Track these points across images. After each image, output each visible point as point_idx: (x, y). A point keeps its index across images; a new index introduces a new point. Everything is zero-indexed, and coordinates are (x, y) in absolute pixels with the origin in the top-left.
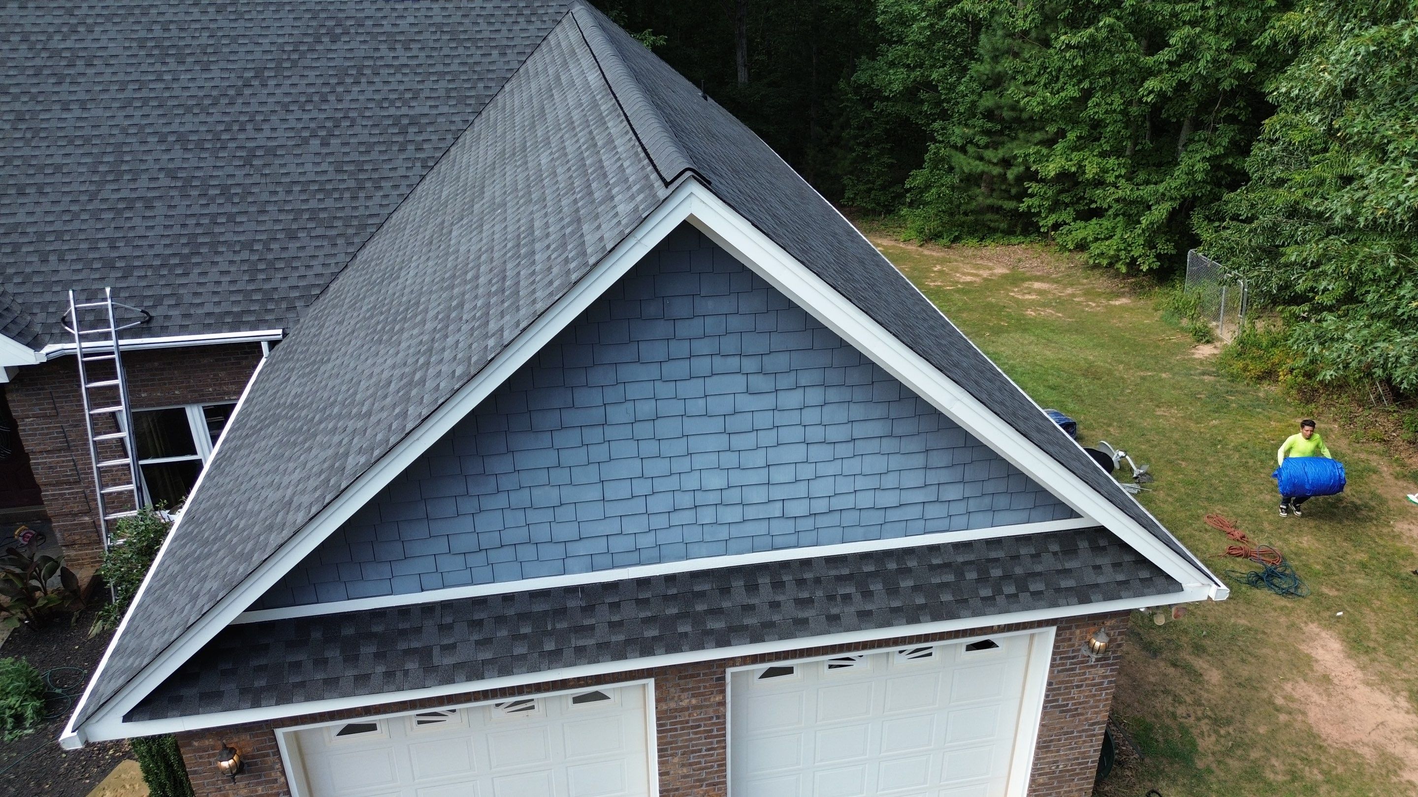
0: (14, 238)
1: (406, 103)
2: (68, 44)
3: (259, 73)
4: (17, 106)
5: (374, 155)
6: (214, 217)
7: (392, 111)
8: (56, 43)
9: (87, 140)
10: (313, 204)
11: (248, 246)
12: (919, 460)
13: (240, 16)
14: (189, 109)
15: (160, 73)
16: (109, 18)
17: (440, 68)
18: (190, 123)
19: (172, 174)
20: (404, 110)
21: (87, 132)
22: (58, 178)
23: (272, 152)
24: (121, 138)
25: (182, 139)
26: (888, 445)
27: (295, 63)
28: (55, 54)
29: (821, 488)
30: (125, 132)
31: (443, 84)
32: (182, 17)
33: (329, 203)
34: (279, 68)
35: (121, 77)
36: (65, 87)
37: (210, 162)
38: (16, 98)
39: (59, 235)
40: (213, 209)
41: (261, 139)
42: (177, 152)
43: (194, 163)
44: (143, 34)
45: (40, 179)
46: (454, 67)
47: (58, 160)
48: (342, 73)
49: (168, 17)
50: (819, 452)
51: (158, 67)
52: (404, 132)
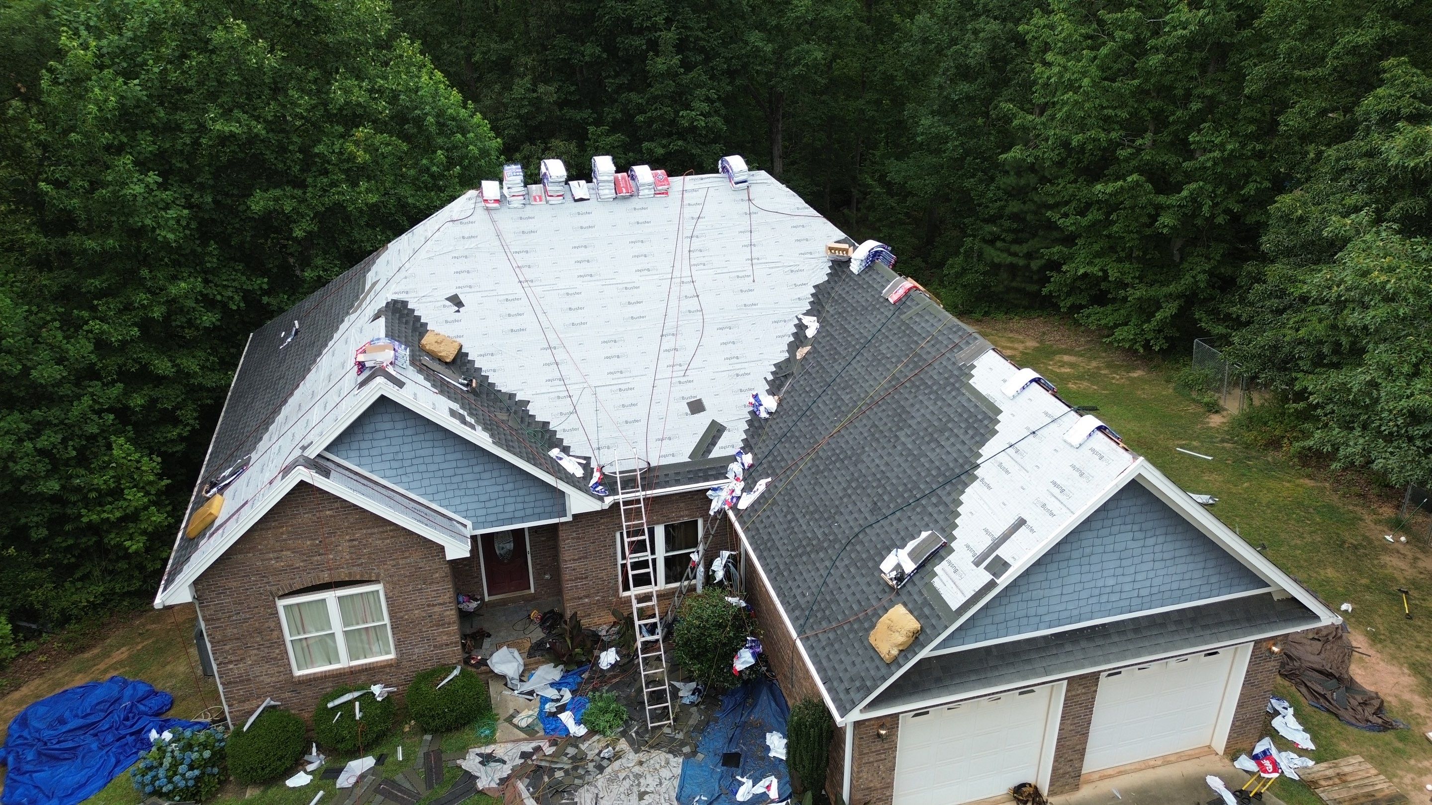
12: (1201, 565)
26: (1190, 559)
29: (1157, 581)
50: (1158, 565)
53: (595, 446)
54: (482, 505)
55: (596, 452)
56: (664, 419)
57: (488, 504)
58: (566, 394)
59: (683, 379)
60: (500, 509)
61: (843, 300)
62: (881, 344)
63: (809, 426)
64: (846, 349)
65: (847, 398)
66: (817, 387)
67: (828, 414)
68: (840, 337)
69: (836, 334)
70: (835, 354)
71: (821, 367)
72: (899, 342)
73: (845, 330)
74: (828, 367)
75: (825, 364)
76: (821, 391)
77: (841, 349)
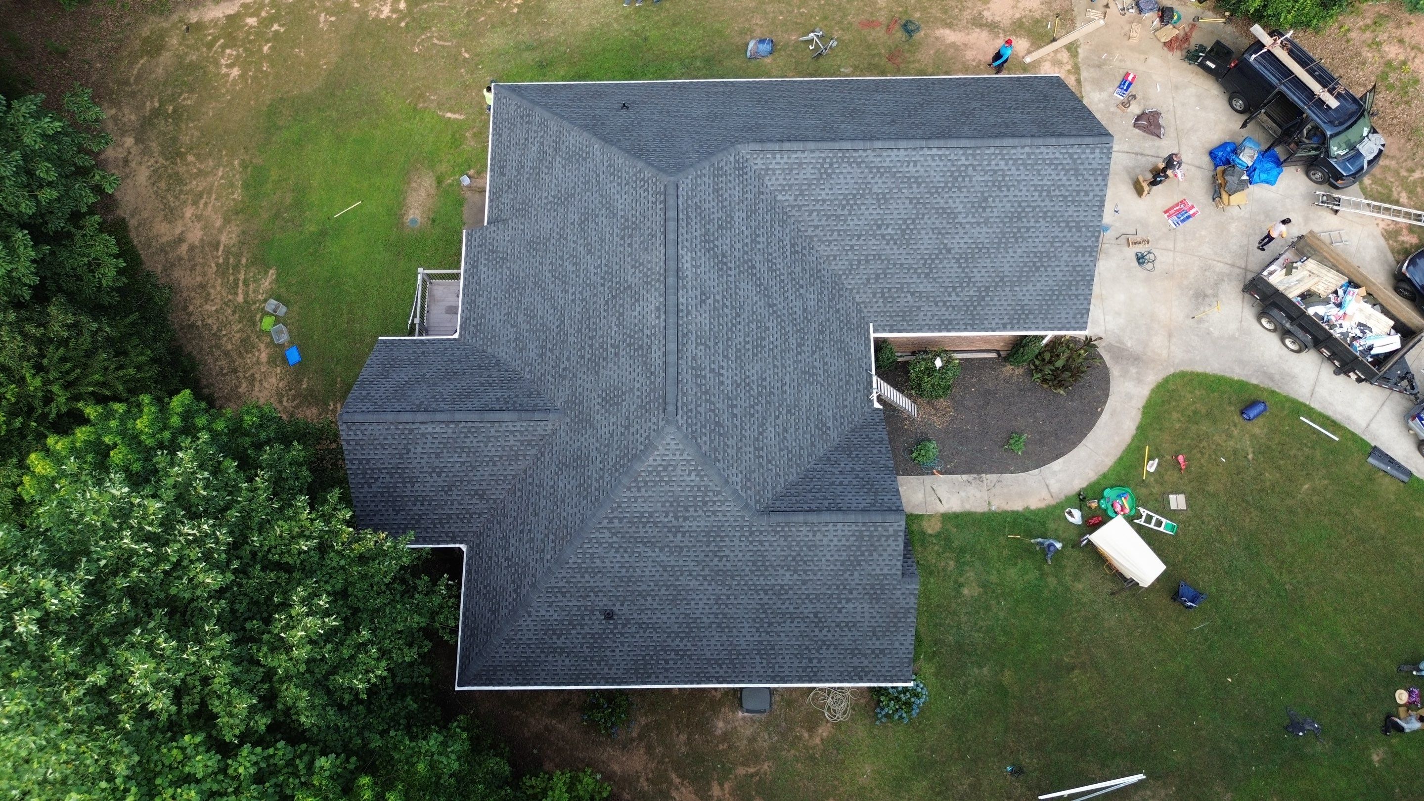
0: (838, 417)
1: (784, 246)
2: (755, 387)
3: (770, 306)
4: (784, 412)
5: (807, 268)
6: (831, 340)
7: (788, 253)
8: (755, 392)
9: (799, 385)
10: (826, 299)
11: (841, 329)
13: (741, 307)
14: (786, 340)
15: (770, 350)
16: (742, 368)
17: (768, 224)
18: (792, 341)
19: (814, 352)
20: (788, 247)
21: (795, 384)
22: (815, 398)
23: (805, 310)
24: (799, 371)
25: (799, 345)
27: (765, 289)
28: (760, 394)
30: (795, 369)
31: (776, 226)
32: (742, 334)
33: (826, 292)
34: (769, 297)
35: (771, 366)
36: (775, 391)
37: (809, 335)
38: (780, 413)
39: (837, 400)
40: (827, 339)
41: (800, 313)
42: (804, 348)
43: (809, 342)
44: (750, 353)
45: (815, 405)
46: (768, 218)
47: (807, 397)
48: (770, 268)
49: (742, 339)
51: (766, 349)
52: (797, 252)
61: (791, 186)
62: (870, 190)
63: (883, 261)
64: (843, 210)
65: (890, 231)
66: (854, 242)
67: (888, 247)
68: (825, 207)
69: (818, 207)
70: (838, 216)
71: (839, 231)
72: (884, 179)
73: (824, 201)
74: (845, 227)
75: (839, 227)
76: (861, 242)
77: (839, 212)
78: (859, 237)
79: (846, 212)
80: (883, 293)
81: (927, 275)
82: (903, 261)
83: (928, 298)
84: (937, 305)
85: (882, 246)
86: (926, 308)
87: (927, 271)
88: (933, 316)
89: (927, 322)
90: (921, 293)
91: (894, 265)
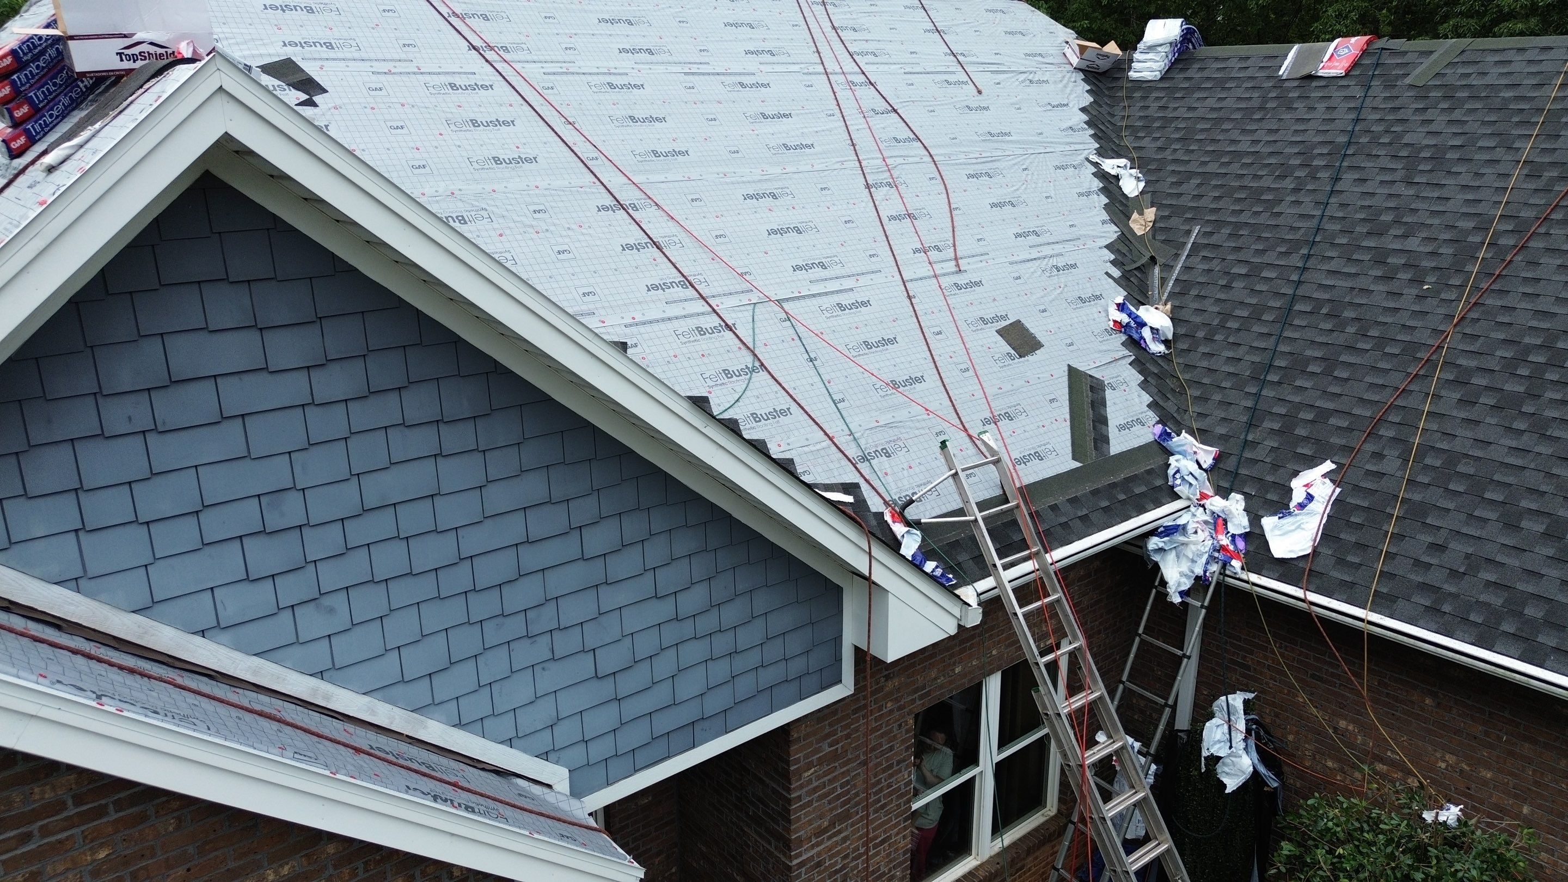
53: (852, 452)
54: (606, 689)
55: (863, 467)
56: (971, 368)
57: (627, 684)
58: (714, 321)
59: (962, 279)
60: (661, 695)
61: (1167, 121)
62: (1399, 136)
63: (1340, 327)
64: (1282, 177)
65: (1413, 244)
66: (1270, 258)
67: (1382, 287)
68: (1235, 168)
69: (1213, 168)
70: (1255, 195)
71: (1238, 225)
72: (1457, 115)
73: (1237, 155)
74: (1263, 219)
75: (1243, 218)
76: (1295, 260)
77: (1267, 182)
78: (1295, 245)
79: (1289, 184)
80: (1290, 420)
81: (1513, 402)
82: (1423, 336)
83: (1477, 486)
84: (1511, 526)
85: (1362, 282)
86: (1454, 522)
87: (1514, 387)
88: (1474, 563)
89: (1435, 577)
90: (1452, 458)
91: (1382, 341)
